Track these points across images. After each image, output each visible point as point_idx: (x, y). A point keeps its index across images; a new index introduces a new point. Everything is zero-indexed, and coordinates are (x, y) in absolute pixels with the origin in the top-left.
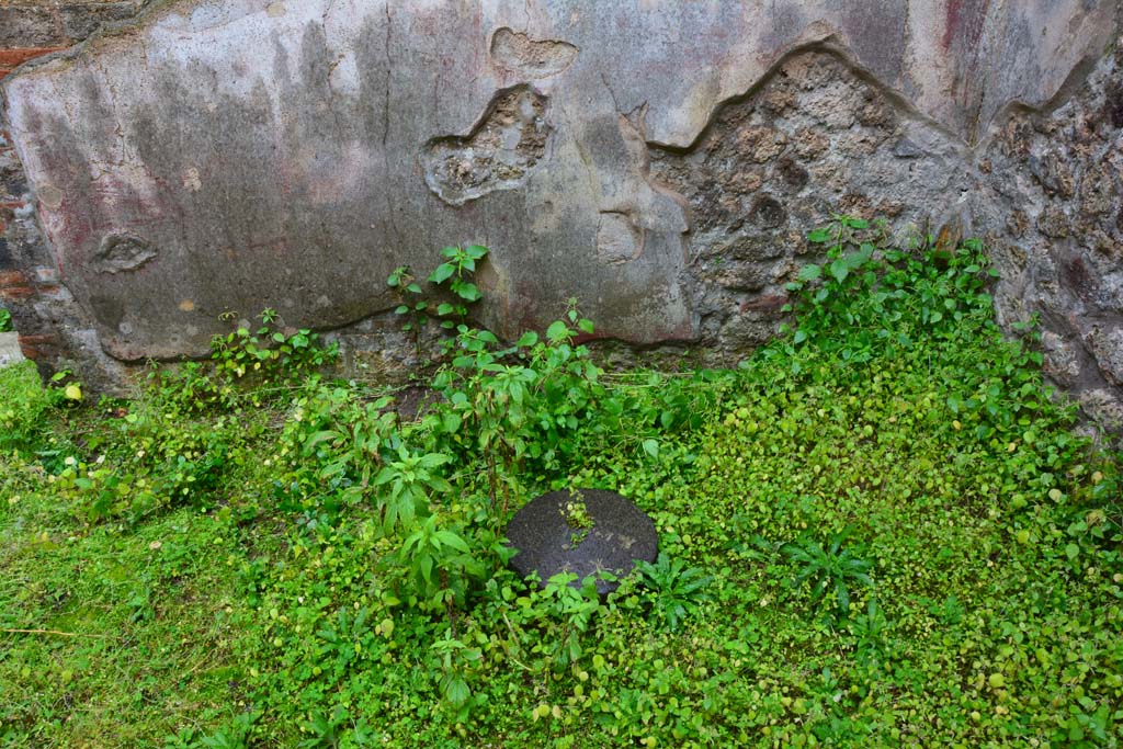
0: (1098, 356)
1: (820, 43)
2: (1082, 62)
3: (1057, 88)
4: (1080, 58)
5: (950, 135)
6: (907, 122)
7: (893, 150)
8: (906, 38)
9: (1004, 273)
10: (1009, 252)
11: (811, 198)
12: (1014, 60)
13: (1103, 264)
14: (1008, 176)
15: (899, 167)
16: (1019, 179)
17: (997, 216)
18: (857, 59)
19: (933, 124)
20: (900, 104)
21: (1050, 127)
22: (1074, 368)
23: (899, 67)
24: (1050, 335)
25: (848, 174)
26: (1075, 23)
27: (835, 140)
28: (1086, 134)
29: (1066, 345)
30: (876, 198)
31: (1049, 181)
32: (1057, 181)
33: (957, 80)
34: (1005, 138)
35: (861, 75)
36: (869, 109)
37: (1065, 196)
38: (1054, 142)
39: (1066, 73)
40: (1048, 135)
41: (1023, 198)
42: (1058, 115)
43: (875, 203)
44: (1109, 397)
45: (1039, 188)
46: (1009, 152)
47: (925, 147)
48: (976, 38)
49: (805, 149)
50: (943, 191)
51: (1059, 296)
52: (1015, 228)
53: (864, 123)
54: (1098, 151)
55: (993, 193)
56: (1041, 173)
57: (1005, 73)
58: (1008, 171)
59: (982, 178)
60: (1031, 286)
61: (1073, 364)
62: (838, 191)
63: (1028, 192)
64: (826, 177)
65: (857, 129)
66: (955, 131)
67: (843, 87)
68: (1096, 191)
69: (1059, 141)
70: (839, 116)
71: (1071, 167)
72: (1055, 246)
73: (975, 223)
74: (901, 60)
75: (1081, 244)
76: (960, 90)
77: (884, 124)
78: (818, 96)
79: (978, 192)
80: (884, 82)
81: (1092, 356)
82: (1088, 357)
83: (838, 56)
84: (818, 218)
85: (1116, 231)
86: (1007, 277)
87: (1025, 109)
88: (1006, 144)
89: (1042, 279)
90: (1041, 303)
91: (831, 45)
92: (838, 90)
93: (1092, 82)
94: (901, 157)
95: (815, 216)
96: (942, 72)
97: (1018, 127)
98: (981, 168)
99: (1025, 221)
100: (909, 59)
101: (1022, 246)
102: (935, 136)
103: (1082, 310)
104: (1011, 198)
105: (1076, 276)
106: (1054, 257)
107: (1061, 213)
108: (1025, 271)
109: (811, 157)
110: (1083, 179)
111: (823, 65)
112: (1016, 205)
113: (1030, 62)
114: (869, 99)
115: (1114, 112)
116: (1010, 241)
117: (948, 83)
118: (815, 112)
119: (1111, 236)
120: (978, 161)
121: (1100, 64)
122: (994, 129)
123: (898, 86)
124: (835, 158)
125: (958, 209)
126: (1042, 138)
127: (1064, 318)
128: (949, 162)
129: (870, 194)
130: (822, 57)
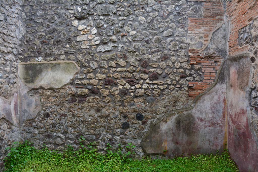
0: (57, 143)
1: (3, 118)
2: (39, 112)
3: (36, 116)
4: (38, 112)
5: (17, 127)
6: (13, 127)
7: (12, 132)
8: (11, 115)
9: (34, 142)
10: (34, 139)
11: (4, 143)
12: (25, 115)
13: (52, 133)
14: (29, 130)
15: (13, 134)
16: (32, 129)
17: (28, 136)
18: (7, 119)
19: (16, 126)
20: (12, 124)
21: (35, 121)
22: (54, 147)
23: (11, 119)
24: (47, 145)
25: (8, 137)
26: (35, 108)
27: (5, 132)
28: (42, 120)
29: (51, 145)
30: (11, 140)
31: (39, 127)
32: (40, 126)
33: (17, 119)
34: (26, 125)
35: (8, 121)
36: (9, 126)
37: (41, 128)
38: (36, 122)
39: (37, 114)
40: (35, 122)
41: (34, 131)
42: (36, 119)
43: (11, 141)
44: (61, 147)
45: (36, 129)
46: (28, 126)
47: (15, 130)
48: (18, 113)
49: (2, 135)
50: (18, 136)
51: (47, 140)
52: (34, 136)
53: (8, 128)
54: (45, 121)
55: (26, 133)
56: (37, 127)
57: (23, 117)
58: (29, 129)
59: (23, 132)
60: (41, 141)
61: (53, 146)
62: (7, 140)
63: (34, 130)
64: (5, 139)
65: (7, 130)
66: (18, 126)
67: (6, 124)
68: (47, 125)
69: (37, 122)
70: (6, 128)
71: (41, 124)
72: (43, 134)
73: (24, 139)
74: (11, 118)
75: (48, 132)
76: (18, 121)
77: (10, 128)
78: (3, 126)
79: (23, 134)
80: (10, 121)
81: (56, 144)
82: (55, 144)
83: (5, 119)
84: (6, 146)
85: (53, 128)
86: (35, 142)
87: (29, 120)
88: (27, 126)
89: (42, 139)
90: (44, 142)
91: (4, 117)
92: (5, 124)
93: (41, 114)
94: (13, 132)
95: (5, 146)
96: (15, 118)
97: (29, 123)
98: (22, 131)
99: (36, 134)
100: (12, 118)
101: (36, 137)
102: (16, 128)
103: (51, 139)
104: (31, 132)
105: (49, 136)
106: (43, 136)
107: (42, 130)
108: (39, 140)
109: (3, 136)
110: (44, 125)
111: (3, 121)
112: (33, 133)
113: (28, 114)
114: (8, 125)
115: (46, 116)
116: (34, 138)
117: (16, 120)
118: (3, 128)
119: (52, 129)
120: (21, 130)
121: (41, 112)
122: (23, 124)
123: (12, 122)
124: (6, 135)
125: (20, 138)
126: (34, 123)
127: (49, 142)
128: (18, 131)
129: (10, 140)
130: (3, 120)
